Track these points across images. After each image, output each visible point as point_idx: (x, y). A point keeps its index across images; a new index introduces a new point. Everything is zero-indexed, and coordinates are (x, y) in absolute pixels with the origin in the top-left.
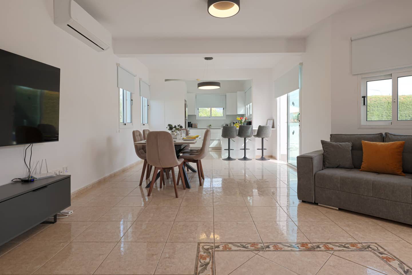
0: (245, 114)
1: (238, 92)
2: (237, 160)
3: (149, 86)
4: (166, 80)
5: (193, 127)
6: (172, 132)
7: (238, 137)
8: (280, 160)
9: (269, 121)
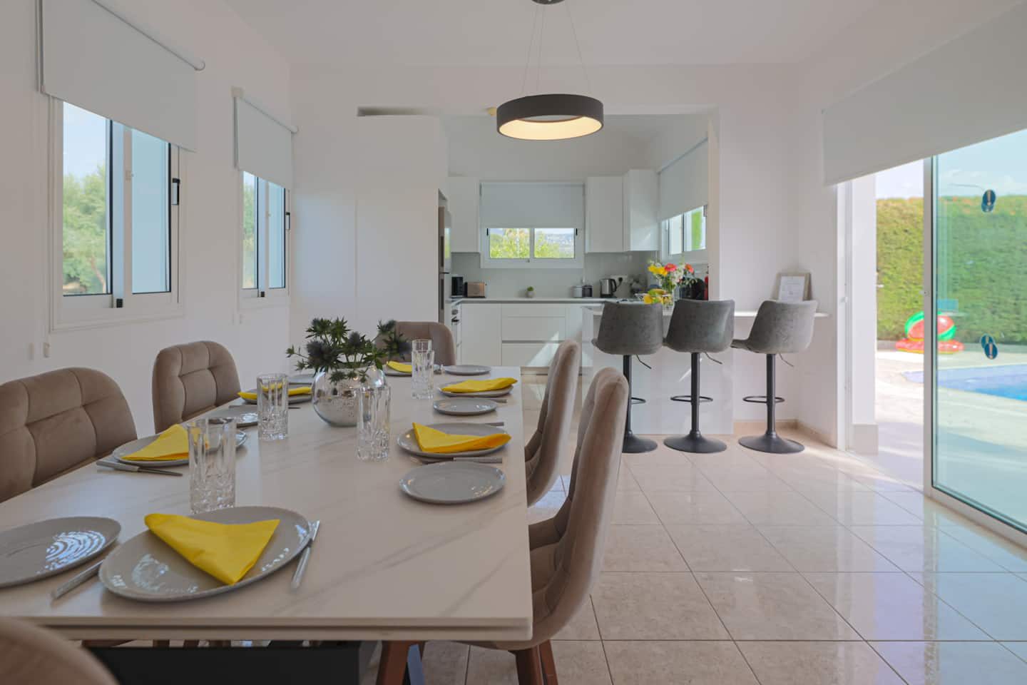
0: (658, 252)
1: (631, 171)
2: (661, 446)
3: (292, 133)
4: (365, 112)
5: (469, 295)
6: (337, 377)
7: (667, 350)
8: (848, 448)
9: (784, 279)
